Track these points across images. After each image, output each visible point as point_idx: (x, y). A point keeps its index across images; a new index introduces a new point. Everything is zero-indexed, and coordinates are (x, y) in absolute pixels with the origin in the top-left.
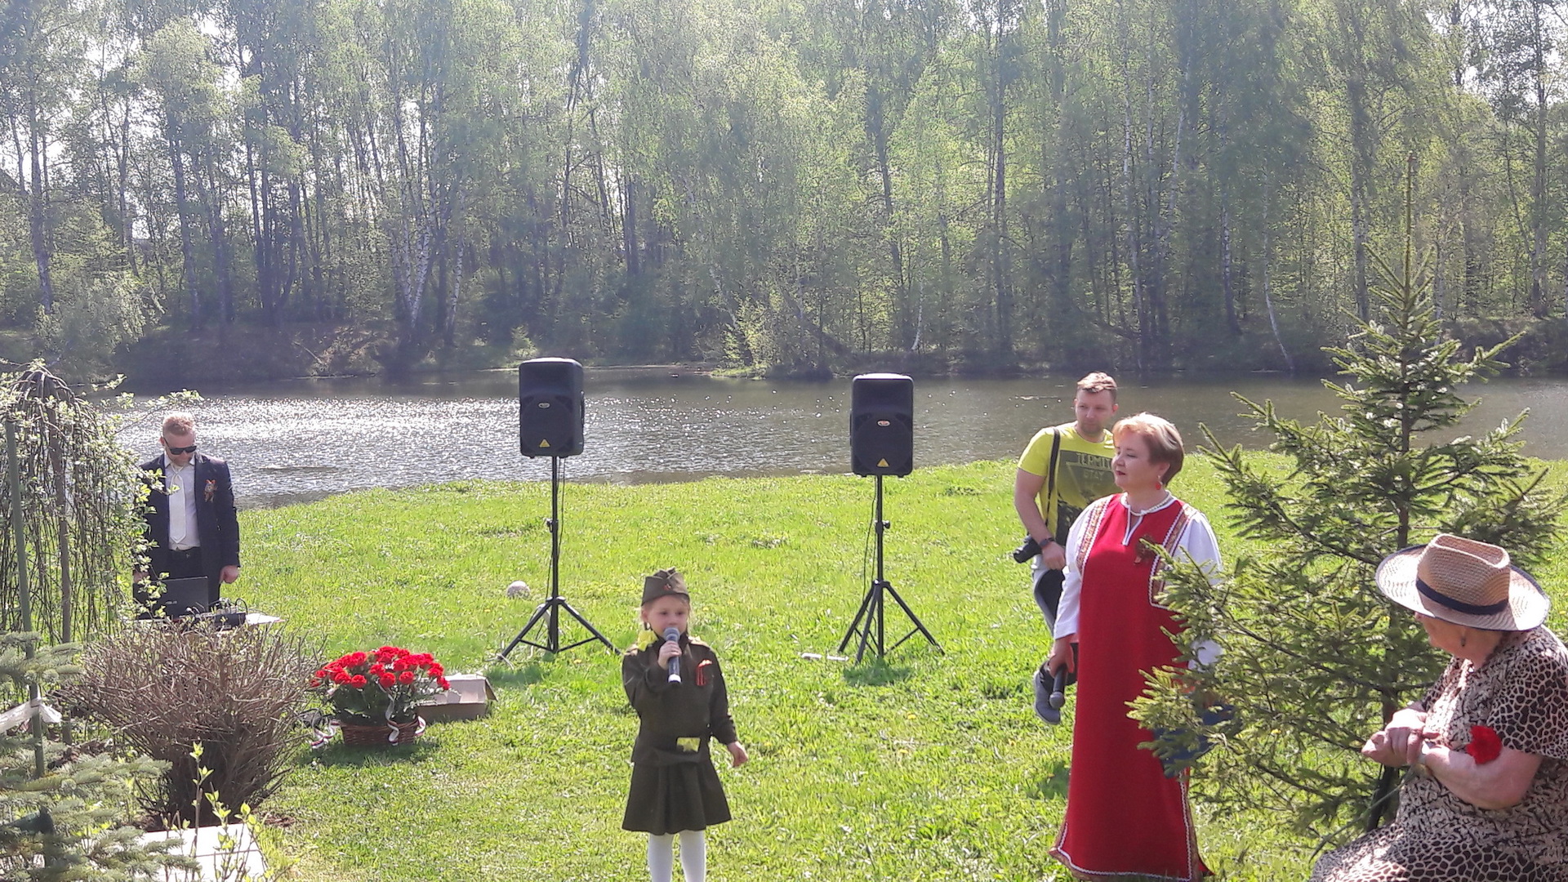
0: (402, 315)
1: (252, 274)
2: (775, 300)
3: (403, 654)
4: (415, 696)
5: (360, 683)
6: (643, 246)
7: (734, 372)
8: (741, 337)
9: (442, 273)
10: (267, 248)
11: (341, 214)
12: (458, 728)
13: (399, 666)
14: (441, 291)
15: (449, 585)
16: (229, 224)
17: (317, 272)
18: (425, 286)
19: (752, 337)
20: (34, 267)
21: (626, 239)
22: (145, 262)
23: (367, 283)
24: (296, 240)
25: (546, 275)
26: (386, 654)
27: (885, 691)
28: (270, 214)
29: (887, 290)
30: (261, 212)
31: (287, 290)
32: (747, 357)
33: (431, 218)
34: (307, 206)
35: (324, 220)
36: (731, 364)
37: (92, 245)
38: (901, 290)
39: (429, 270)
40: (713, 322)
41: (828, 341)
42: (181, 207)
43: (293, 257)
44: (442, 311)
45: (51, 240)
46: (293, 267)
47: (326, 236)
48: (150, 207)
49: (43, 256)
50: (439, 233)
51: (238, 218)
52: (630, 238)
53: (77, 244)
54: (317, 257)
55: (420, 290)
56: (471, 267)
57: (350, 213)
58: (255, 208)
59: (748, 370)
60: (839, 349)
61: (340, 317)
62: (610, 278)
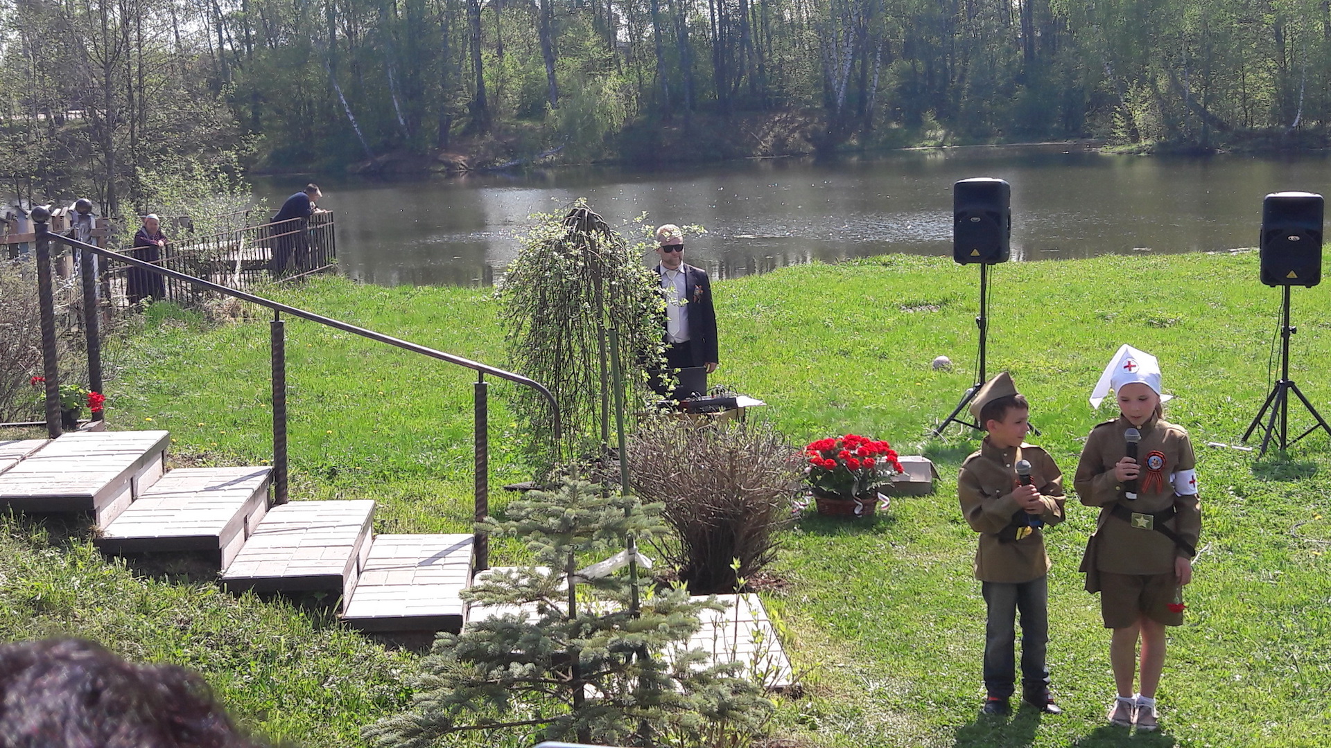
0: (830, 103)
1: (710, 71)
2: (1162, 83)
5: (831, 466)
6: (1039, 34)
7: (1121, 149)
8: (1129, 117)
9: (864, 65)
10: (721, 49)
11: (781, 17)
12: (910, 503)
14: (862, 81)
15: (883, 356)
16: (692, 29)
17: (762, 68)
18: (849, 77)
19: (1139, 117)
20: (543, 69)
21: (1024, 29)
22: (627, 62)
23: (803, 75)
24: (745, 41)
25: (952, 64)
26: (851, 441)
27: (1291, 486)
28: (724, 21)
29: (1269, 70)
30: (717, 17)
31: (737, 85)
32: (1134, 135)
33: (855, 19)
34: (753, 12)
35: (767, 23)
36: (1118, 141)
37: (587, 49)
38: (1283, 70)
39: (852, 65)
40: (1103, 103)
41: (1211, 119)
42: (655, 17)
43: (742, 56)
44: (863, 98)
45: (555, 47)
46: (742, 64)
47: (769, 37)
48: (631, 18)
49: (550, 60)
50: (862, 32)
51: (701, 24)
52: (1027, 28)
53: (574, 49)
54: (760, 53)
55: (845, 81)
56: (887, 60)
57: (787, 16)
58: (713, 16)
59: (1134, 147)
60: (1222, 126)
61: (778, 107)
62: (1009, 65)
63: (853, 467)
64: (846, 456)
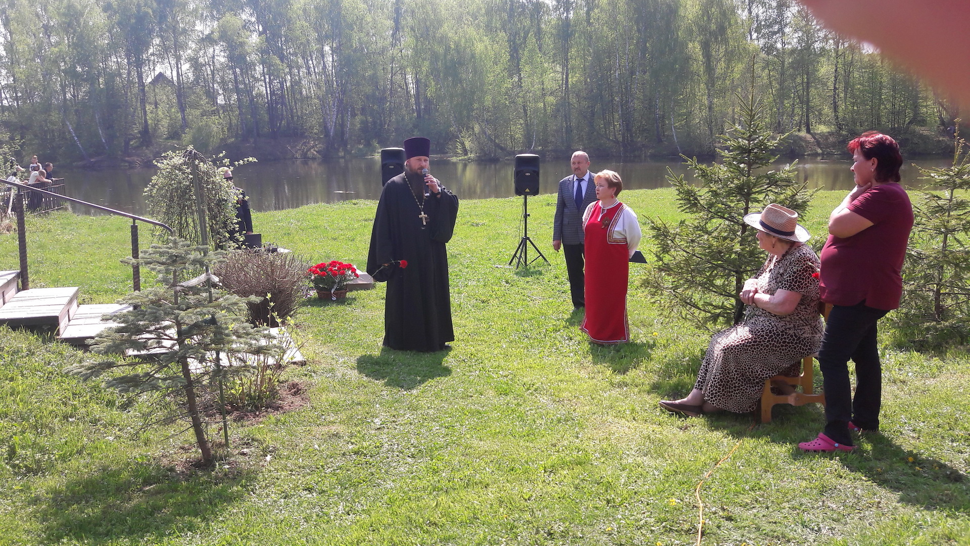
0: (327, 135)
1: (266, 117)
2: (477, 129)
3: (340, 263)
4: (345, 280)
5: (324, 275)
6: (423, 107)
7: (461, 158)
8: (463, 144)
9: (342, 117)
10: (271, 108)
11: (301, 93)
12: (362, 293)
13: (339, 268)
14: (342, 125)
15: (353, 240)
16: (256, 97)
17: (292, 117)
18: (336, 123)
19: (468, 144)
20: (179, 115)
21: (416, 104)
22: (223, 112)
23: (314, 122)
24: (283, 104)
25: (384, 119)
26: (334, 264)
27: (528, 279)
28: (272, 93)
29: (521, 124)
30: (269, 92)
31: (280, 124)
32: (465, 152)
33: (337, 95)
34: (287, 90)
35: (294, 96)
36: (459, 155)
37: (202, 105)
38: (527, 125)
39: (337, 117)
40: (453, 138)
41: (498, 146)
42: (237, 90)
43: (282, 110)
44: (343, 133)
45: (185, 104)
46: (282, 115)
47: (295, 102)
48: (224, 90)
49: (182, 109)
50: (341, 101)
51: (260, 95)
52: (418, 103)
53: (195, 106)
54: (292, 110)
55: (334, 124)
56: (354, 115)
57: (304, 93)
58: (266, 90)
59: (466, 157)
60: (502, 148)
61: (302, 135)
62: (411, 119)
63: (335, 275)
64: (331, 270)
